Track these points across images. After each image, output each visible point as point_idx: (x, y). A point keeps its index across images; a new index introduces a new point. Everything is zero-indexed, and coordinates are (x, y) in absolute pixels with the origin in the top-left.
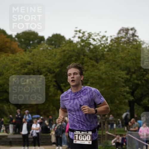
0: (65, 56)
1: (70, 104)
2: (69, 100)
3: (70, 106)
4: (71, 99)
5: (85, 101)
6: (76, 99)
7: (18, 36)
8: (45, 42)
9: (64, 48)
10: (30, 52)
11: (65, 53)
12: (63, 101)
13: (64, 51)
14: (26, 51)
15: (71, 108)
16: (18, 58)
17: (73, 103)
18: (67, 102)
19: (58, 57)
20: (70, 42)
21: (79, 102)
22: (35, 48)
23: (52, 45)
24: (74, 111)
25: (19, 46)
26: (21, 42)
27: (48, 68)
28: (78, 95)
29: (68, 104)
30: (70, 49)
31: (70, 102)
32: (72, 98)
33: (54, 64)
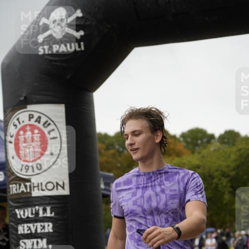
0: (241, 155)
2: (132, 191)
3: (135, 203)
4: (138, 188)
5: (171, 195)
6: (150, 188)
7: (183, 135)
8: (217, 140)
9: (240, 146)
10: (199, 153)
11: (242, 152)
12: (119, 192)
13: (240, 150)
14: (193, 152)
15: (135, 208)
16: (184, 161)
17: (142, 197)
18: (128, 195)
19: (233, 157)
21: (157, 195)
22: (205, 148)
23: (225, 143)
24: (141, 217)
25: (185, 147)
26: (186, 142)
27: (222, 171)
28: (155, 180)
29: (130, 199)
31: (134, 194)
32: (140, 186)
33: (228, 166)
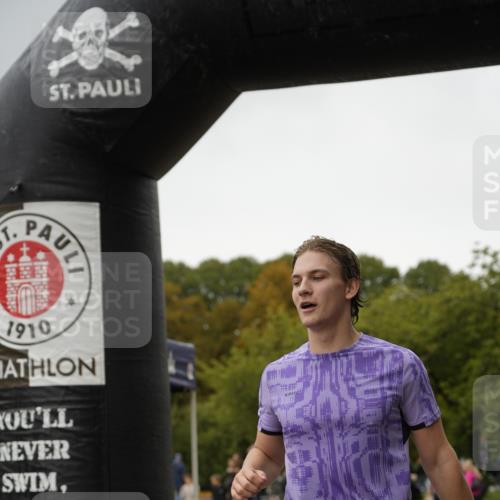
0: (449, 312)
1: (299, 405)
2: (296, 389)
3: (300, 413)
4: (306, 384)
5: (366, 401)
8: (403, 280)
9: (448, 294)
11: (452, 304)
13: (448, 301)
15: (300, 422)
17: (314, 401)
18: (288, 398)
19: (434, 315)
20: (463, 278)
21: (341, 400)
22: (378, 295)
23: (419, 286)
24: (311, 438)
29: (292, 405)
30: (462, 295)
32: (310, 381)
33: (424, 334)
